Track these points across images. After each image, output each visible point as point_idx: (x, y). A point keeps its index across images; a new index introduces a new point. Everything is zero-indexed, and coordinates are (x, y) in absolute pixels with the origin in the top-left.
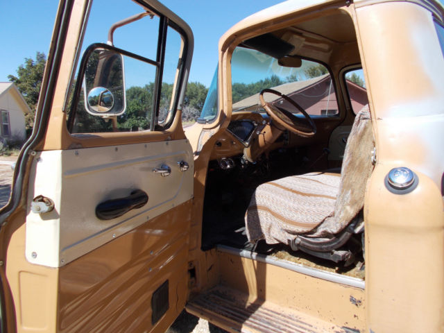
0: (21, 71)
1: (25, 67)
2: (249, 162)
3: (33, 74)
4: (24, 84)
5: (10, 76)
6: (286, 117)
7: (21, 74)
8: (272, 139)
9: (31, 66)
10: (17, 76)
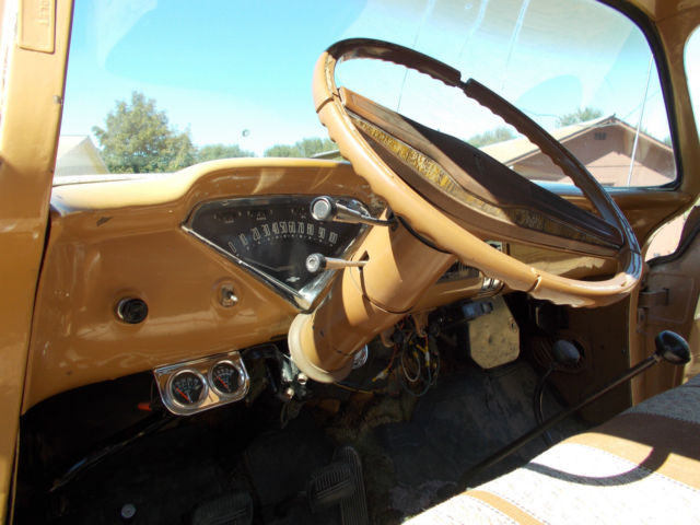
0: (111, 121)
1: (115, 114)
2: (310, 381)
3: (125, 125)
4: (112, 141)
5: (95, 128)
6: (466, 179)
7: (109, 125)
8: (398, 293)
9: (124, 112)
10: (104, 127)
